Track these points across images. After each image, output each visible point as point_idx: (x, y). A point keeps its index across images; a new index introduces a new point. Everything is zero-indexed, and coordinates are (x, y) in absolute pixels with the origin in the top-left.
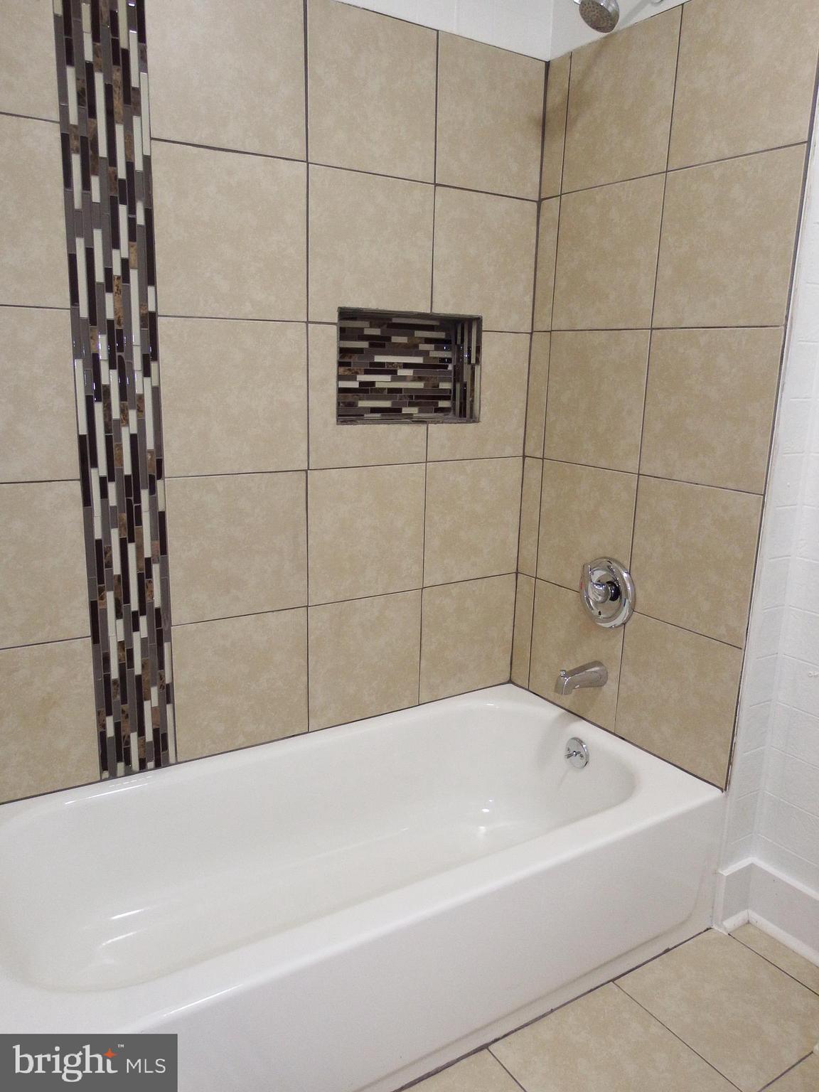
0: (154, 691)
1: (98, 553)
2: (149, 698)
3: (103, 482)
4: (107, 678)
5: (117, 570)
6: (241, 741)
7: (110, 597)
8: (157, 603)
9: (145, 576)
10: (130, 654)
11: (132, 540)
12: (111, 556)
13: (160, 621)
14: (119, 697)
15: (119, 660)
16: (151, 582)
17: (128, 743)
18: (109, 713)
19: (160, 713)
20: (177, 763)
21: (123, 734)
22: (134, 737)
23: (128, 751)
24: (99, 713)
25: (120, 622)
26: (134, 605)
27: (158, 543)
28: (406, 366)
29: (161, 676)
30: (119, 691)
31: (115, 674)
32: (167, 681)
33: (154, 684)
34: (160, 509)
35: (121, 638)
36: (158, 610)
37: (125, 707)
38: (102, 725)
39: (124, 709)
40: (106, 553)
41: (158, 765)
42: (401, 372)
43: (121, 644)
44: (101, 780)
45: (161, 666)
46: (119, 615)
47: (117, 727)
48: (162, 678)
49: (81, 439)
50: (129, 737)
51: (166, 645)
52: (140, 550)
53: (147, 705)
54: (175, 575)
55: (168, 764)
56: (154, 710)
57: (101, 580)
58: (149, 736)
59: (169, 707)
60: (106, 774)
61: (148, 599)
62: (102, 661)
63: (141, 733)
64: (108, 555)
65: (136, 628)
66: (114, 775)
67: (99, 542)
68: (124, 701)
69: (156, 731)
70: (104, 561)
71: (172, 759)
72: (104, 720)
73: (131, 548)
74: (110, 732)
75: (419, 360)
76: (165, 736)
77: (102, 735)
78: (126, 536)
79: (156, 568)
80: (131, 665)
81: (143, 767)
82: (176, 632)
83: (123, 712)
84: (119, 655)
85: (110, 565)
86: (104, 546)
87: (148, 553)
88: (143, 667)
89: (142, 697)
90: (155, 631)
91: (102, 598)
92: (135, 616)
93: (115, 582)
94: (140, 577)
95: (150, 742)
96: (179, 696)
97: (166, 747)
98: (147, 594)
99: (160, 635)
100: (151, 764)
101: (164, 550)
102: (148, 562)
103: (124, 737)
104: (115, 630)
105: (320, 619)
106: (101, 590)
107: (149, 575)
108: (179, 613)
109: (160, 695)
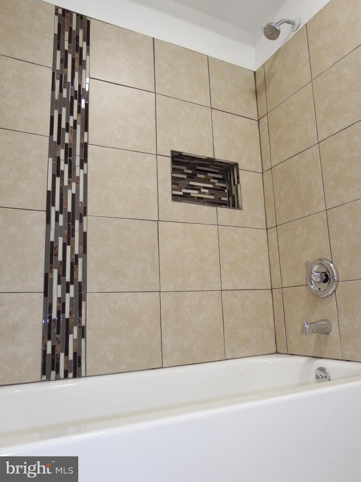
0: (75, 329)
1: (51, 248)
2: (72, 333)
3: (57, 214)
4: (50, 317)
5: (60, 258)
6: (123, 367)
7: (55, 272)
8: (80, 279)
9: (74, 264)
10: (64, 305)
11: (69, 244)
12: (58, 251)
13: (81, 288)
14: (55, 330)
15: (58, 308)
16: (77, 267)
17: (59, 359)
18: (49, 339)
19: (78, 343)
20: (86, 376)
21: (56, 353)
22: (62, 356)
23: (58, 364)
24: (43, 338)
25: (60, 287)
26: (68, 279)
27: (82, 247)
28: (205, 188)
29: (79, 321)
30: (56, 326)
31: (54, 316)
32: (83, 324)
33: (76, 325)
34: (85, 231)
35: (60, 296)
36: (80, 283)
37: (59, 336)
38: (45, 346)
39: (58, 337)
40: (55, 249)
41: (75, 376)
42: (203, 190)
43: (59, 299)
44: (41, 381)
45: (80, 315)
46: (59, 282)
47: (53, 347)
48: (80, 322)
49: (48, 192)
50: (59, 355)
51: (83, 303)
52: (73, 249)
53: (71, 337)
54: (90, 265)
55: (80, 376)
56: (74, 340)
57: (51, 263)
58: (71, 357)
59: (83, 340)
60: (44, 378)
61: (75, 276)
62: (48, 308)
63: (67, 354)
64: (56, 250)
65: (68, 291)
66: (49, 379)
67: (52, 243)
68: (58, 333)
69: (75, 354)
70: (54, 253)
71: (83, 374)
72: (46, 343)
73: (68, 248)
74: (49, 351)
75: (211, 186)
76: (80, 357)
77: (44, 352)
78: (66, 242)
79: (80, 260)
80: (64, 312)
81: (66, 376)
82: (89, 296)
83: (57, 339)
84: (57, 305)
85: (57, 255)
86: (55, 245)
87: (76, 252)
88: (70, 313)
89: (68, 332)
90: (78, 294)
91: (51, 272)
92: (68, 285)
93: (59, 264)
94: (72, 264)
95: (71, 361)
96: (89, 333)
97: (80, 365)
98: (75, 273)
99: (80, 298)
100: (71, 375)
101: (85, 251)
102: (77, 257)
103: (57, 355)
104: (57, 290)
105: (167, 299)
106: (51, 268)
107: (77, 263)
108: (91, 286)
109: (78, 332)
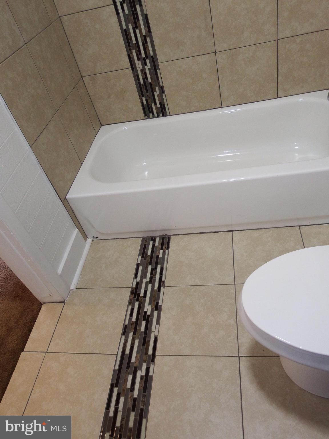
0: (157, 89)
1: (126, 34)
2: (156, 91)
3: (121, 4)
4: (140, 83)
5: (134, 41)
6: (193, 109)
7: (134, 52)
8: (152, 54)
9: (145, 43)
10: (146, 74)
11: (137, 28)
12: (131, 35)
13: (154, 60)
14: (145, 90)
15: (142, 77)
16: (147, 45)
17: (152, 107)
18: (143, 96)
19: (161, 97)
20: (170, 115)
21: (149, 104)
22: (153, 105)
23: (152, 109)
24: (139, 96)
25: (140, 62)
26: (143, 55)
27: (147, 28)
29: (158, 83)
30: (145, 88)
31: (142, 82)
32: (161, 85)
33: (157, 86)
34: (145, 13)
35: (141, 68)
36: (152, 57)
37: (148, 94)
38: (142, 100)
39: (148, 95)
40: (129, 34)
41: (163, 116)
43: (141, 71)
44: (145, 119)
45: (158, 79)
46: (138, 59)
47: (147, 101)
48: (159, 83)
50: (151, 105)
51: (158, 71)
52: (141, 32)
53: (155, 93)
54: (156, 41)
55: (167, 115)
56: (158, 95)
57: (129, 46)
58: (158, 105)
59: (163, 95)
60: (146, 117)
61: (148, 52)
62: (137, 77)
63: (155, 104)
64: (130, 35)
65: (146, 64)
66: (149, 118)
67: (125, 30)
68: (147, 92)
69: (160, 103)
70: (129, 38)
71: (168, 114)
72: (142, 98)
73: (137, 31)
74: (145, 103)
76: (164, 105)
77: (142, 104)
78: (135, 27)
79: (148, 39)
80: (147, 79)
81: (158, 116)
82: (161, 65)
83: (148, 96)
84: (142, 75)
85: (131, 39)
86: (128, 32)
87: (144, 33)
88: (151, 79)
89: (153, 91)
90: (153, 65)
91: (132, 53)
92: (144, 59)
93: (134, 46)
94: (143, 43)
95: (159, 107)
96: (166, 90)
97: (165, 109)
98: (147, 50)
99: (155, 68)
100: (161, 115)
101: (149, 30)
102: (145, 36)
103: (150, 105)
104: (139, 65)
105: (222, 58)
106: (130, 50)
107: (146, 42)
108: (160, 58)
109: (159, 90)
